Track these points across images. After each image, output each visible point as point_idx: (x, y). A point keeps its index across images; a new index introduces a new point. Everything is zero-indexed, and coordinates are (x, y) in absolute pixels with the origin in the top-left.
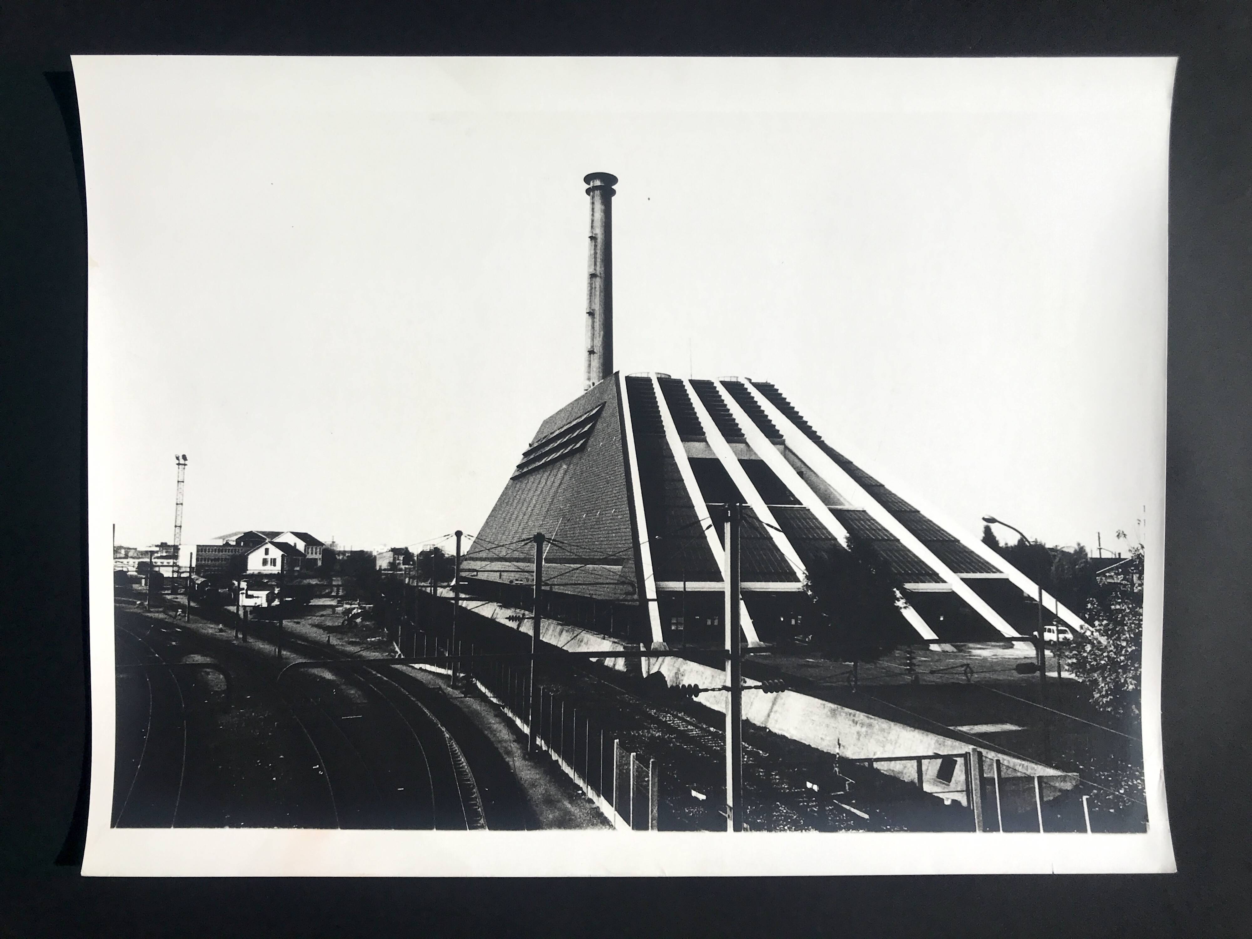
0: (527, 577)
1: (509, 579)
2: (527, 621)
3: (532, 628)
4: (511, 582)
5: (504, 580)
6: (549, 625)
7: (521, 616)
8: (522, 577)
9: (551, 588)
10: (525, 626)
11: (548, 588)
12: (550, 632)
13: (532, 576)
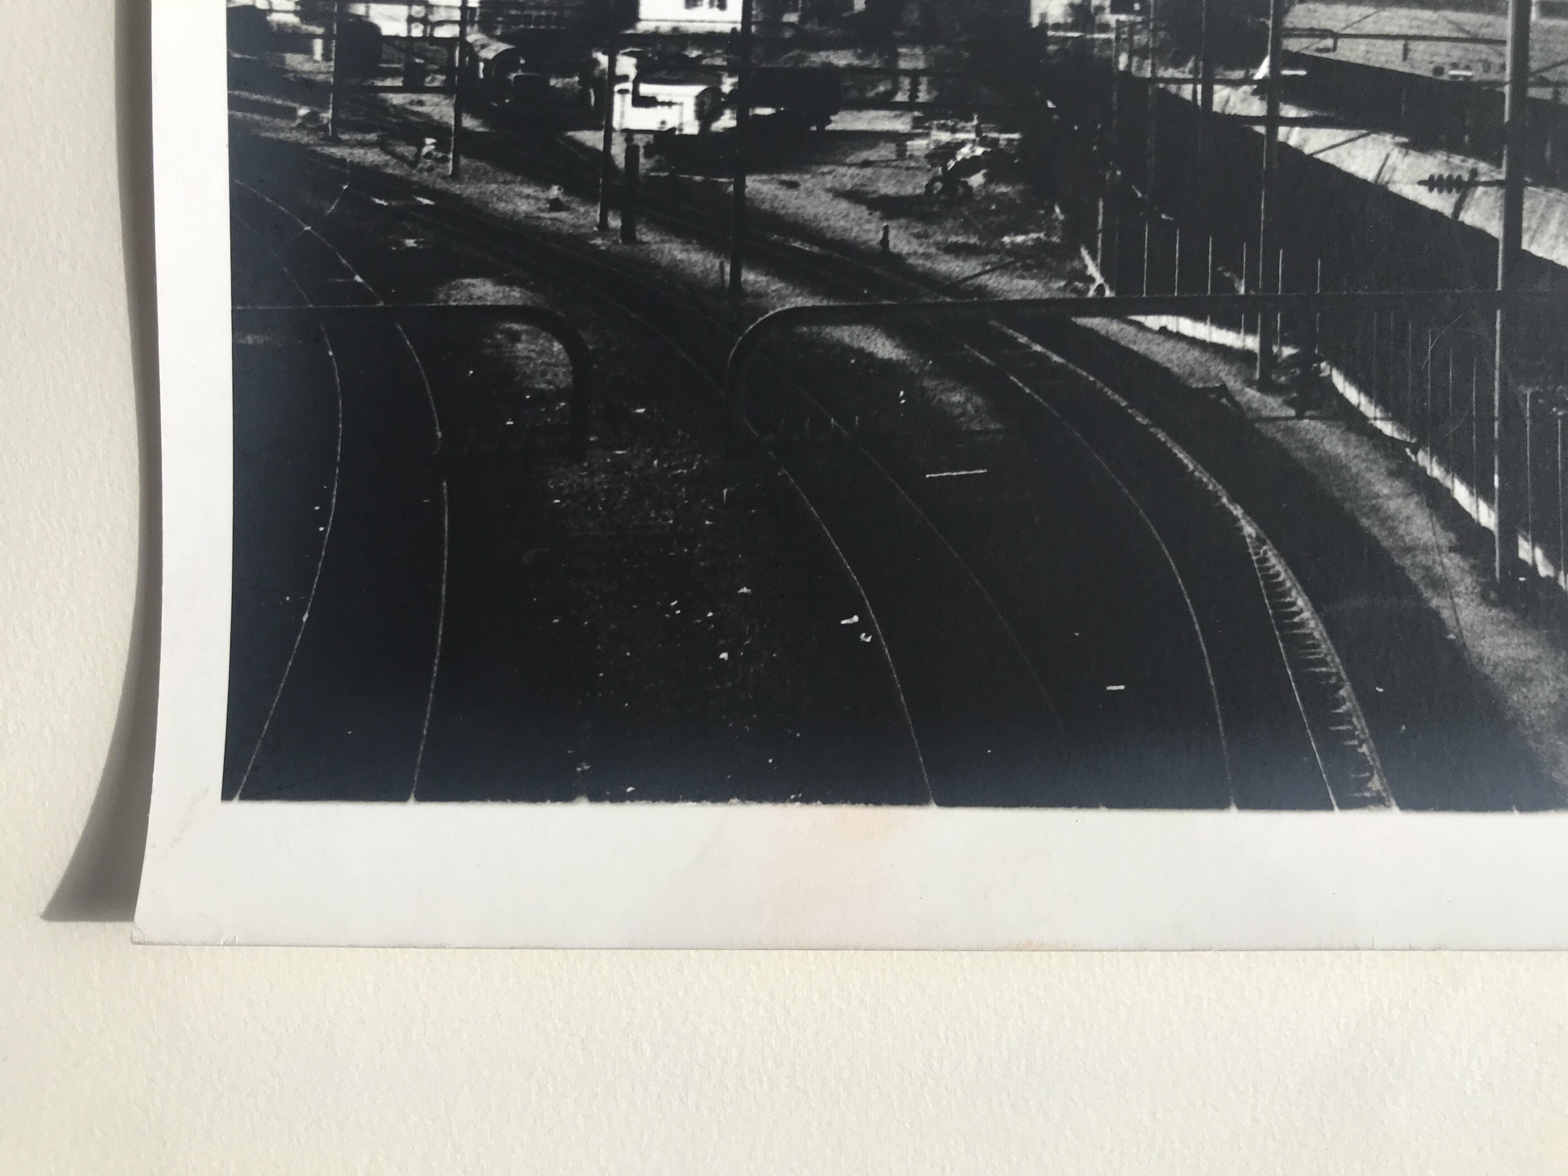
0: (1484, 56)
1: (1432, 62)
2: (1485, 193)
3: (1498, 214)
4: (1439, 70)
5: (1416, 65)
6: (1550, 205)
7: (1466, 177)
8: (1470, 56)
9: (1556, 94)
10: (1478, 205)
11: (1546, 94)
12: (1553, 227)
13: (1501, 55)
